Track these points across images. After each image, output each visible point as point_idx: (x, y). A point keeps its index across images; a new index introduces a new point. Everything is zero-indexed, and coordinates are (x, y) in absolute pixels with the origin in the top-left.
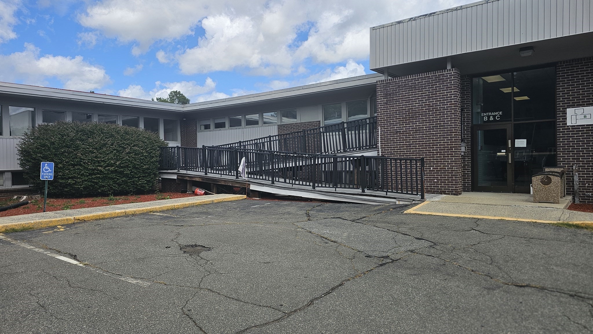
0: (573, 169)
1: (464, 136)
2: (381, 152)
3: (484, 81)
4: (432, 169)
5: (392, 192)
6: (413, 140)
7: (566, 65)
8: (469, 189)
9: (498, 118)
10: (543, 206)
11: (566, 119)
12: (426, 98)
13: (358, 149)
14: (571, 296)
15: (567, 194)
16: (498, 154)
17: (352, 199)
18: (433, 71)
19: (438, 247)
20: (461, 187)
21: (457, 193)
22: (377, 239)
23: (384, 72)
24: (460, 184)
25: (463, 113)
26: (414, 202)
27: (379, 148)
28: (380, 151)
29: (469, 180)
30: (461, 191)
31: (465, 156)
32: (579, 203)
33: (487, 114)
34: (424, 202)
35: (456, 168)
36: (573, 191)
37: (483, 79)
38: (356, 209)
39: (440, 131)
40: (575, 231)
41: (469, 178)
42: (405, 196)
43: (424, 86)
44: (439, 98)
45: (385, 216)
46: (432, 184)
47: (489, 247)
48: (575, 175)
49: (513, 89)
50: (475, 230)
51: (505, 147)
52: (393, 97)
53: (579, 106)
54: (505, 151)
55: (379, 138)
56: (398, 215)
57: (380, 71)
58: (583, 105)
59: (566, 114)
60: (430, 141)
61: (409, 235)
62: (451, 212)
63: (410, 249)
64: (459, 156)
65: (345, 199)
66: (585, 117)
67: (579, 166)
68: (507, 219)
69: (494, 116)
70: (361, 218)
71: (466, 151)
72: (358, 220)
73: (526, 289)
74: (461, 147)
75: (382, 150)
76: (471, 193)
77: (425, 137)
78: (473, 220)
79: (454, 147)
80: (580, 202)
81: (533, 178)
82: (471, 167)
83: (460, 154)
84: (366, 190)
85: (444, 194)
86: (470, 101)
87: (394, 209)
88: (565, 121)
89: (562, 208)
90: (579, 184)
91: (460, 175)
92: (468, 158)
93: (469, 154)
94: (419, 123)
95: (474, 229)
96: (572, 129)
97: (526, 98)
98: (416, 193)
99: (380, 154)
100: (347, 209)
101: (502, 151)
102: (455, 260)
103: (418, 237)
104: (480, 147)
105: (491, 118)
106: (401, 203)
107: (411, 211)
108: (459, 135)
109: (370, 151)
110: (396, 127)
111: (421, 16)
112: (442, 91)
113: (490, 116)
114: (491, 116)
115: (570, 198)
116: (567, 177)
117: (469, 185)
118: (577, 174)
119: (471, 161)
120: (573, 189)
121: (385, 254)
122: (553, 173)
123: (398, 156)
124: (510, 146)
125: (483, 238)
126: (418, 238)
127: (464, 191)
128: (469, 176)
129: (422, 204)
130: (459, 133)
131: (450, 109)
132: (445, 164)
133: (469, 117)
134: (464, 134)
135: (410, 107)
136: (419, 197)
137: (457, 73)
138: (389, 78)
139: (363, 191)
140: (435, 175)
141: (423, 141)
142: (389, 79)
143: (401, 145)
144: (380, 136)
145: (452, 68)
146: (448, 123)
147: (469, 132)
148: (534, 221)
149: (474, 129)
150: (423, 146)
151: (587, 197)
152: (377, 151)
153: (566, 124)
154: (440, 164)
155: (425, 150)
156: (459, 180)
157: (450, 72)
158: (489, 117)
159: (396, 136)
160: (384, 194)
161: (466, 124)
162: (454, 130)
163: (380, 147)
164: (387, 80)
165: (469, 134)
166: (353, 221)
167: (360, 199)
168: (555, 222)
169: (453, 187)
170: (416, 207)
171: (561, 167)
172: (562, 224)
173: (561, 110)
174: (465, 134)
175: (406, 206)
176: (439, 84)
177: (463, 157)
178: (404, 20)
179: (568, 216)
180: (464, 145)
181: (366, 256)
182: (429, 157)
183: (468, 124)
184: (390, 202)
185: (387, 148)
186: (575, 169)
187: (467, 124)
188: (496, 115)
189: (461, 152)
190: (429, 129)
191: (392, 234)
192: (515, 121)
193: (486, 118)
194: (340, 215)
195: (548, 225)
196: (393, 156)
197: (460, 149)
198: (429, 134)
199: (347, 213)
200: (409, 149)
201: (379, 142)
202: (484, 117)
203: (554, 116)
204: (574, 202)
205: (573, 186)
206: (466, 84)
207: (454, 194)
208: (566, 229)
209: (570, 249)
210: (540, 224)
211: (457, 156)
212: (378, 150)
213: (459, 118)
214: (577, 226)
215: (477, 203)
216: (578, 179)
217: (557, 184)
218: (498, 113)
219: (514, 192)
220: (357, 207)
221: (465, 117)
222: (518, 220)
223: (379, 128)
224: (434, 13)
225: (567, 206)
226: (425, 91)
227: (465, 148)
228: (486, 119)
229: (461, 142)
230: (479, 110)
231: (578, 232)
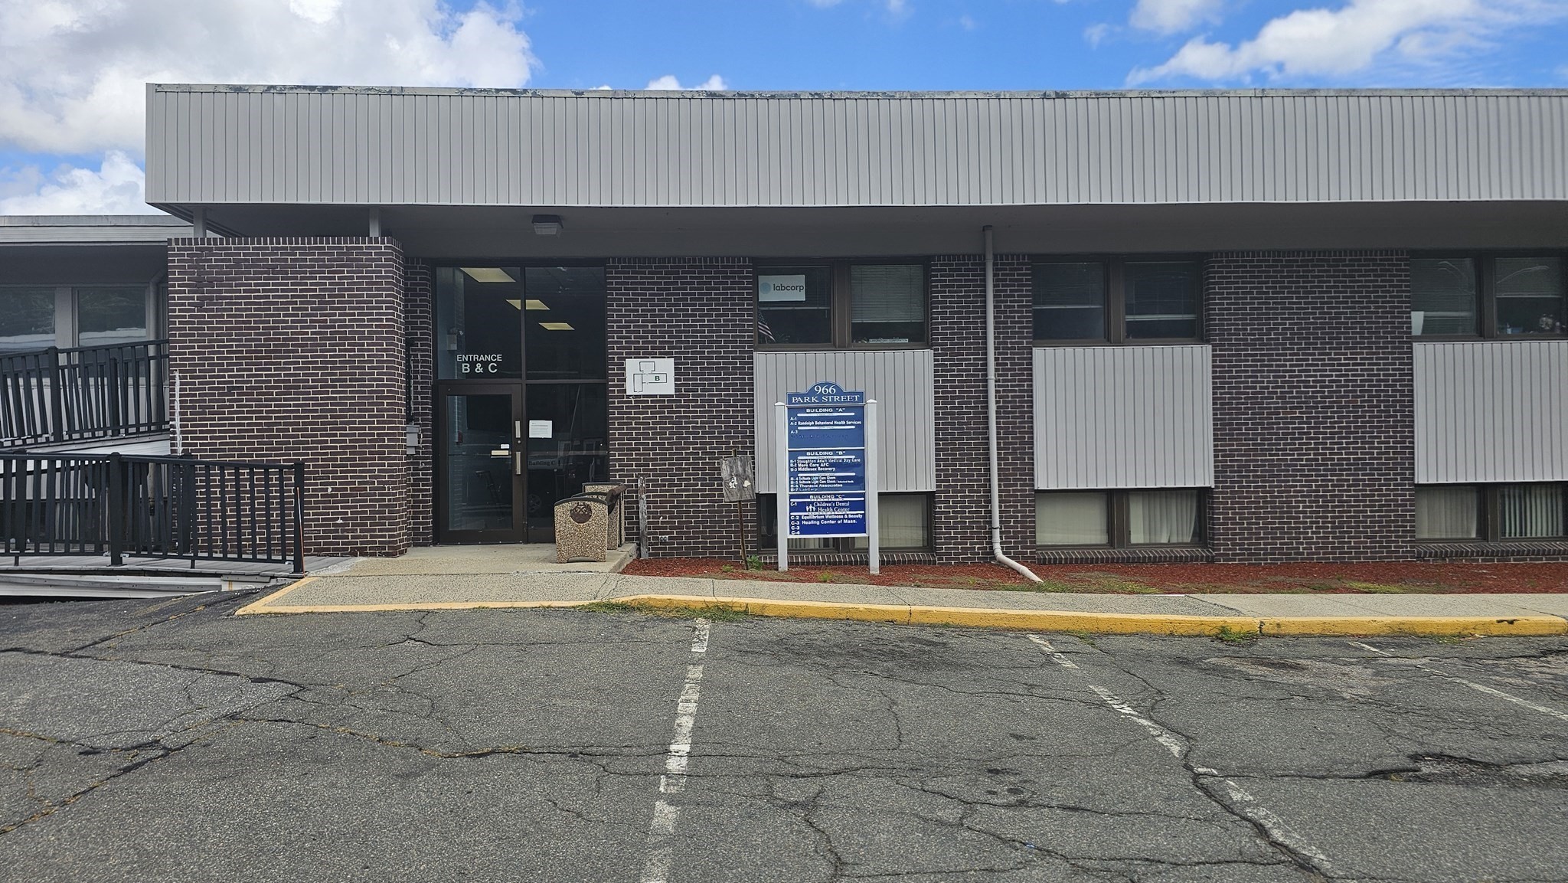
0: (637, 486)
1: (416, 409)
2: (183, 445)
3: (466, 276)
4: (330, 490)
5: (210, 558)
6: (279, 412)
7: (622, 267)
8: (428, 539)
9: (493, 368)
10: (572, 570)
11: (625, 380)
12: (314, 303)
13: (110, 432)
14: (574, 755)
15: (627, 540)
16: (494, 453)
17: (77, 586)
18: (333, 236)
19: (308, 696)
20: (404, 534)
21: (394, 552)
22: (133, 696)
23: (192, 217)
24: (401, 529)
25: (413, 350)
26: (273, 582)
27: (174, 432)
28: (179, 441)
29: (426, 518)
30: (404, 546)
31: (416, 458)
32: (647, 557)
33: (469, 357)
34: (302, 580)
35: (393, 488)
36: (638, 534)
37: (466, 275)
38: (83, 617)
39: (351, 392)
40: (619, 617)
41: (428, 512)
42: (251, 568)
43: (310, 272)
44: (350, 308)
45: (173, 628)
46: (331, 531)
47: (435, 677)
48: (641, 498)
49: (524, 305)
50: (414, 639)
51: (509, 437)
52: (220, 291)
53: (646, 355)
54: (507, 446)
55: (177, 405)
56: (215, 624)
57: (182, 211)
58: (653, 355)
59: (624, 369)
60: (327, 417)
61: (234, 674)
62: (366, 601)
63: (228, 711)
64: (401, 459)
65: (50, 589)
66: (657, 378)
67: (648, 481)
68: (491, 605)
69: (485, 364)
70: (96, 643)
71: (421, 445)
72: (82, 648)
73: (491, 760)
74: (405, 435)
75: (184, 438)
76: (432, 548)
77: (313, 405)
78: (416, 616)
79: (387, 435)
80: (650, 555)
81: (556, 508)
82: (433, 484)
83: (404, 453)
84: (126, 558)
85: (361, 555)
86: (429, 324)
87: (206, 605)
88: (623, 386)
89: (608, 570)
90: (649, 518)
91: (401, 506)
92: (426, 464)
93: (428, 453)
94: (295, 369)
95: (413, 637)
96: (636, 402)
97: (565, 326)
98: (280, 558)
99: (180, 449)
100: (51, 620)
101: (503, 446)
102: (343, 721)
103: (261, 675)
104: (457, 435)
105: (479, 369)
106: (236, 587)
107: (258, 607)
108: (402, 405)
109: (147, 439)
110: (229, 376)
111: (299, 87)
112: (358, 289)
113: (477, 362)
114: (479, 362)
115: (631, 547)
116: (628, 503)
117: (427, 528)
118: (644, 496)
119: (433, 469)
120: (638, 529)
121: (149, 738)
122: (595, 497)
123: (233, 456)
124: (518, 435)
125: (427, 657)
126: (261, 678)
127: (416, 545)
128: (427, 507)
129: (294, 586)
130: (400, 399)
131: (377, 338)
132: (366, 477)
133: (427, 362)
134: (415, 403)
135: (268, 322)
136: (288, 567)
137: (395, 250)
138: (210, 234)
139: (117, 560)
140: (337, 508)
141: (308, 417)
142: (209, 240)
143: (243, 425)
144: (177, 398)
145: (383, 235)
146: (373, 374)
147: (426, 398)
148: (546, 604)
149: (439, 391)
150: (307, 430)
151: (662, 543)
152: (169, 442)
153: (625, 391)
154: (352, 477)
155: (313, 442)
156: (401, 517)
157: (377, 246)
158: (473, 364)
159: (229, 400)
160: (184, 564)
161: (420, 379)
162: (388, 392)
163: (178, 430)
164: (202, 240)
165: (427, 403)
166: (62, 655)
167: (104, 585)
168: (586, 603)
169: (385, 536)
170: (275, 594)
171: (615, 483)
172: (598, 605)
173: (616, 361)
174: (418, 403)
175: (248, 596)
176: (348, 272)
177: (413, 460)
178: (250, 86)
179: (614, 587)
180: (416, 430)
181: (81, 753)
182: (323, 460)
183: (426, 377)
184: (202, 586)
185: (201, 432)
186: (642, 486)
187: (422, 377)
188: (488, 362)
189: (406, 447)
190: (322, 387)
191: (182, 678)
192: (528, 378)
193: (466, 366)
194: (21, 640)
195: (572, 610)
196: (220, 456)
197: (404, 441)
198: (322, 399)
199: (48, 633)
200: (268, 437)
201: (177, 414)
202: (463, 365)
203: (604, 374)
204: (640, 555)
205: (638, 523)
206: (421, 279)
207: (388, 555)
208: (603, 615)
209: (598, 657)
210: (557, 609)
211: (395, 458)
212: (174, 439)
213: (399, 364)
214: (625, 608)
215: (435, 573)
216: (645, 508)
217: (601, 519)
218: (494, 358)
219: (527, 542)
220: (90, 611)
221: (418, 361)
222: (515, 606)
223: (177, 374)
224: (335, 88)
225: (620, 566)
226: (311, 284)
227: (419, 436)
228: (466, 368)
229: (407, 423)
230: (454, 347)
231: (623, 620)
